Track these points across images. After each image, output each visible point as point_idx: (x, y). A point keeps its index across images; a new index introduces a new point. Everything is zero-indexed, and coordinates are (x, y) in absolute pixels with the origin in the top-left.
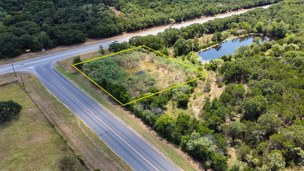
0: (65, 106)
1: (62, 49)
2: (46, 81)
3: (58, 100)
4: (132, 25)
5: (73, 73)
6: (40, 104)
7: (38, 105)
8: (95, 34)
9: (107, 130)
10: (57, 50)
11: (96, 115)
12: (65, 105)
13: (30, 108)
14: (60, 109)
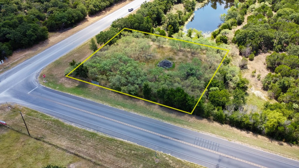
0: (122, 142)
1: (24, 54)
2: (51, 110)
3: (100, 134)
4: (94, 6)
5: (77, 87)
6: (80, 151)
7: (78, 154)
8: (57, 24)
9: (218, 157)
10: (16, 58)
11: (179, 140)
12: (122, 140)
13: (71, 163)
14: (119, 148)
